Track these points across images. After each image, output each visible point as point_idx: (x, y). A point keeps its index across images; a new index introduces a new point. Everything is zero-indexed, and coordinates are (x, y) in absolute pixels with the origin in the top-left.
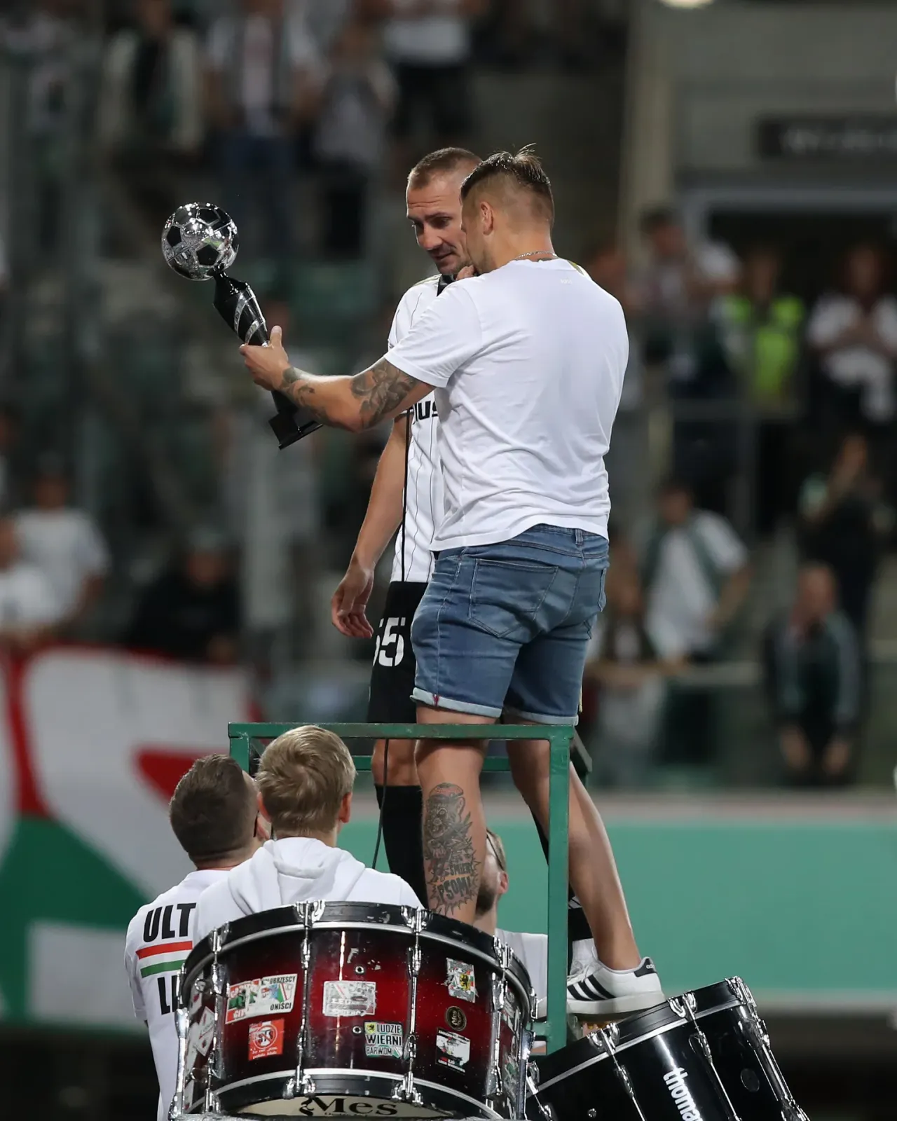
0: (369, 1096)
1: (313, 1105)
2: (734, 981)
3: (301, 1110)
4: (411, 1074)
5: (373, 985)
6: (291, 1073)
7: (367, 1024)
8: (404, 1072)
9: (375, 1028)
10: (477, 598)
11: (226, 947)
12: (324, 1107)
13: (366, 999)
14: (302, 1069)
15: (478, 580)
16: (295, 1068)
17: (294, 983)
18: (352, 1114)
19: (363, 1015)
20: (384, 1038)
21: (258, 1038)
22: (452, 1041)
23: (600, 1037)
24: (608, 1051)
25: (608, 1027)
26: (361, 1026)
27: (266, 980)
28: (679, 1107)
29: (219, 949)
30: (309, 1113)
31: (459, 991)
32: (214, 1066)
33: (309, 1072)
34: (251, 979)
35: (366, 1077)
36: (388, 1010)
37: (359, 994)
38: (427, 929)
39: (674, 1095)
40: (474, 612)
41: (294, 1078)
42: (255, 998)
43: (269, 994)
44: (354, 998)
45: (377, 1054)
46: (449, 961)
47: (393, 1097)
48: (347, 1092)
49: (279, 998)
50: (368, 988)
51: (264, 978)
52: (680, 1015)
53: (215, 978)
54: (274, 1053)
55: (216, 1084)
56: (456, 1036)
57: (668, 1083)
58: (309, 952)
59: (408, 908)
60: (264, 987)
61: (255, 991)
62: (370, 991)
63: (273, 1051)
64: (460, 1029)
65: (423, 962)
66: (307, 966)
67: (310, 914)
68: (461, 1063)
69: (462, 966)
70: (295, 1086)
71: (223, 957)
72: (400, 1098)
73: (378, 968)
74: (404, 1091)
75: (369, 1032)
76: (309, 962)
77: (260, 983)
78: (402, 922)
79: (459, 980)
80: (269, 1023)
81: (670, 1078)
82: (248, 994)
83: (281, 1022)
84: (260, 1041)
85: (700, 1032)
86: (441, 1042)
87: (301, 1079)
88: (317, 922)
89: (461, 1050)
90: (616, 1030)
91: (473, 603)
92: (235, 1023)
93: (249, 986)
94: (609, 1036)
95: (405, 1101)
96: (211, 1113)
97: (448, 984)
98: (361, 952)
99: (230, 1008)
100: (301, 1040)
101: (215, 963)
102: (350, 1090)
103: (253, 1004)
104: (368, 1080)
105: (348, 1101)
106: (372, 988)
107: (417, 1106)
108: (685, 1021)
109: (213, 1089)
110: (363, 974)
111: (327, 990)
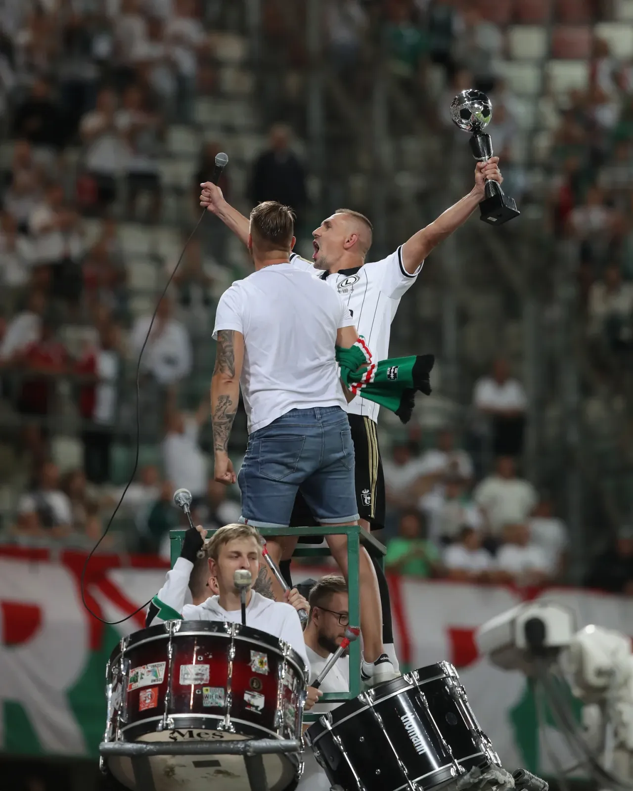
0: (205, 729)
1: (176, 734)
2: (442, 664)
3: (170, 737)
4: (228, 716)
5: (207, 666)
6: (160, 717)
7: (204, 689)
8: (224, 714)
9: (209, 690)
10: (262, 460)
11: (129, 648)
12: (183, 735)
13: (203, 675)
14: (167, 715)
15: (262, 450)
16: (163, 714)
17: (164, 667)
18: (199, 739)
19: (202, 683)
20: (214, 696)
21: (144, 699)
22: (253, 696)
23: (365, 697)
24: (369, 704)
25: (369, 691)
26: (200, 689)
27: (150, 666)
28: (410, 735)
29: (125, 649)
30: (175, 739)
31: (259, 668)
32: (121, 715)
33: (171, 716)
34: (141, 666)
35: (203, 718)
36: (217, 680)
37: (200, 672)
38: (239, 634)
39: (407, 728)
40: (262, 469)
41: (163, 720)
42: (143, 676)
43: (151, 674)
44: (197, 674)
45: (209, 705)
46: (252, 652)
47: (218, 729)
48: (192, 727)
49: (156, 675)
50: (205, 669)
51: (148, 665)
52: (411, 683)
53: (122, 666)
54: (153, 707)
55: (122, 725)
56: (256, 694)
57: (403, 721)
58: (172, 649)
59: (228, 623)
60: (148, 670)
61: (143, 672)
62: (206, 670)
63: (152, 706)
64: (259, 690)
65: (236, 653)
66: (171, 657)
67: (172, 628)
68: (259, 709)
69: (259, 655)
70: (163, 725)
71: (127, 655)
72: (222, 729)
73: (211, 657)
74: (224, 725)
75: (205, 693)
76: (172, 655)
77: (146, 668)
78: (224, 631)
79: (258, 663)
80: (150, 690)
81: (405, 718)
82: (139, 674)
83: (157, 689)
84: (146, 700)
85: (421, 692)
86: (247, 697)
87: (166, 720)
88: (176, 632)
89: (259, 702)
90: (373, 693)
91: (260, 463)
92: (133, 691)
93: (140, 670)
94: (369, 696)
95: (225, 730)
96: (119, 742)
97: (252, 665)
98: (201, 648)
99: (131, 682)
100: (166, 699)
101: (123, 657)
102: (194, 725)
103: (142, 680)
104: (204, 719)
105: (195, 732)
106: (207, 668)
107: (232, 733)
108: (413, 687)
109: (120, 728)
110: (202, 661)
111: (182, 670)
